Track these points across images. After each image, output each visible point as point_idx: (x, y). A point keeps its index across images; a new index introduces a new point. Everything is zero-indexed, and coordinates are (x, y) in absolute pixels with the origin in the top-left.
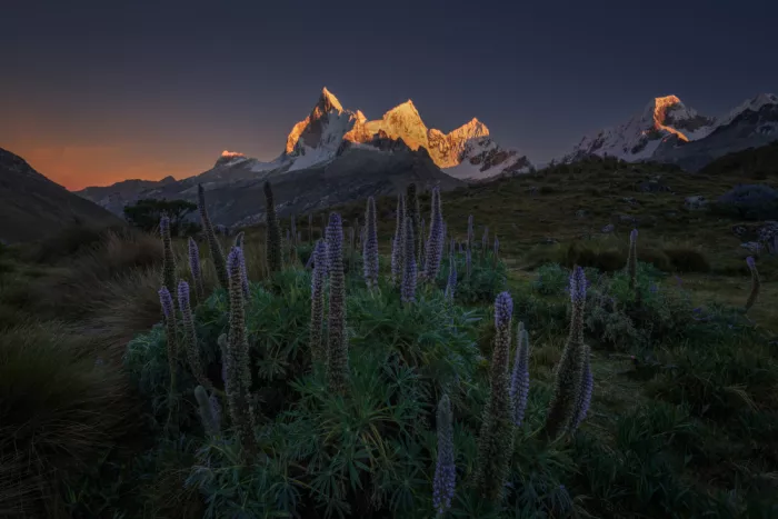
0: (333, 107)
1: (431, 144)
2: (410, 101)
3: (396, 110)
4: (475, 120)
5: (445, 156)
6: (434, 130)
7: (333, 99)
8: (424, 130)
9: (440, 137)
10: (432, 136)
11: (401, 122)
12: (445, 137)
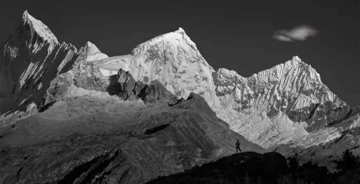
0: (38, 39)
1: (220, 89)
2: (181, 30)
3: (156, 41)
4: (297, 59)
5: (245, 107)
6: (226, 71)
7: (39, 27)
8: (208, 70)
9: (236, 80)
10: (222, 79)
11: (166, 59)
12: (245, 80)
